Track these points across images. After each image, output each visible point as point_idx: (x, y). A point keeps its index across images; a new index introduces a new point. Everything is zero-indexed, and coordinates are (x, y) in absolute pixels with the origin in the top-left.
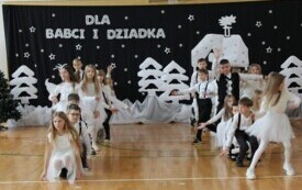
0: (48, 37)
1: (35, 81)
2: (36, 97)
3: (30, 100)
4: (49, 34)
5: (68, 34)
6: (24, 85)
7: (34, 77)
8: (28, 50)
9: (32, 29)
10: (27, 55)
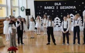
4: (45, 8)
5: (50, 8)
9: (41, 7)
10: (40, 13)
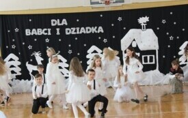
0: (27, 34)
1: (19, 63)
2: (20, 74)
4: (28, 32)
5: (40, 32)
6: (12, 66)
7: (19, 61)
8: (14, 43)
9: (17, 30)
10: (13, 47)
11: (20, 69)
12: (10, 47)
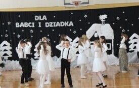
3: (8, 58)
4: (17, 25)
5: (26, 25)
7: (10, 46)
9: (9, 23)
10: (7, 36)
11: (11, 53)
12: (4, 36)
